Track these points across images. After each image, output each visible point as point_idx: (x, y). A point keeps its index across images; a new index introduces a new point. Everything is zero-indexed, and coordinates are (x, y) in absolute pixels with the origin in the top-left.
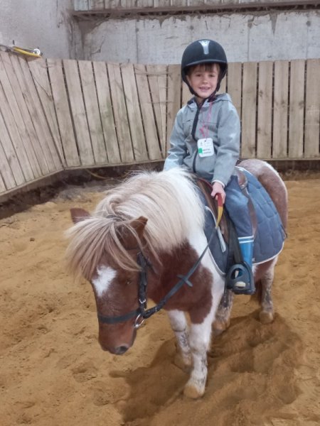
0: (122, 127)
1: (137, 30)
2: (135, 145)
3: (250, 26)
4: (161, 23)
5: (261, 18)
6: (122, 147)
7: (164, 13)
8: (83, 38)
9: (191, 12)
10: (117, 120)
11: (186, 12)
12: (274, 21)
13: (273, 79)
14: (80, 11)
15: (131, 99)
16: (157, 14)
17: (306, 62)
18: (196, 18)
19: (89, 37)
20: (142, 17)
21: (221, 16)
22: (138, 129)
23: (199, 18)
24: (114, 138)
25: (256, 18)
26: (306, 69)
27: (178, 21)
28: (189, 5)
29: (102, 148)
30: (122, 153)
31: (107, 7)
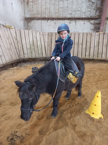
0: (36, 48)
1: (41, 23)
2: (39, 53)
3: (70, 23)
4: (47, 21)
5: (73, 21)
6: (36, 53)
7: (48, 19)
8: (28, 24)
9: (55, 19)
10: (35, 46)
11: (54, 19)
12: (76, 22)
13: (75, 37)
14: (27, 17)
15: (39, 41)
16: (47, 19)
17: (83, 33)
18: (56, 21)
19: (29, 24)
20: (43, 20)
21: (62, 20)
22: (40, 49)
23: (57, 20)
24: (34, 51)
25: (71, 21)
26: (83, 35)
27: (52, 21)
28: (55, 17)
29: (30, 53)
30: (36, 55)
31: (34, 16)
